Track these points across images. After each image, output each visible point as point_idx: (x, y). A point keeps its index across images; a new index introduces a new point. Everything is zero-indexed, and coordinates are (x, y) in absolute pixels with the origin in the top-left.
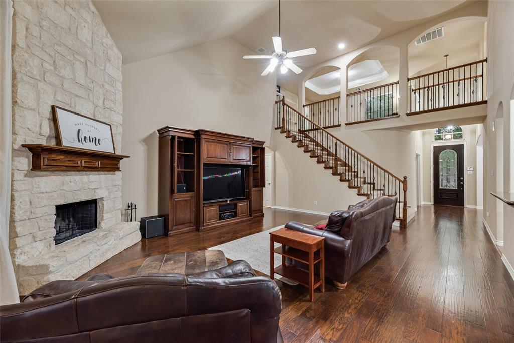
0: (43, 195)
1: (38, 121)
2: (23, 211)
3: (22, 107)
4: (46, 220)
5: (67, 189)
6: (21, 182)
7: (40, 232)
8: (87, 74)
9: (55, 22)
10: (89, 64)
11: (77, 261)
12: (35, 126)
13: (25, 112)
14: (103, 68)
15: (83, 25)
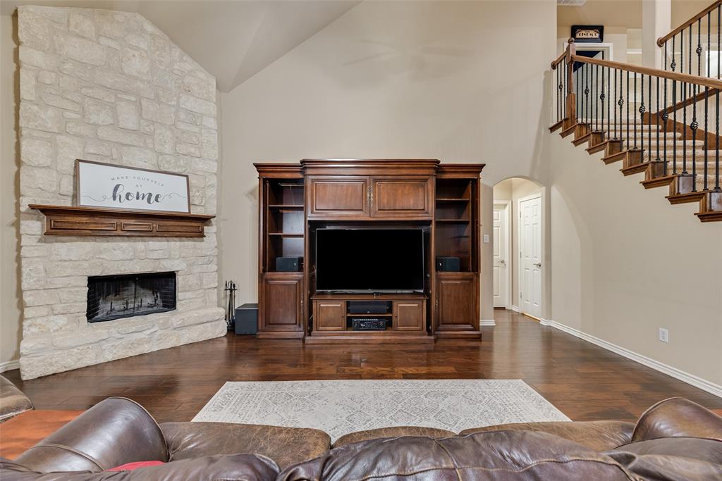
0: (67, 263)
1: (55, 180)
2: (35, 279)
3: (30, 166)
4: (70, 291)
5: (107, 258)
6: (33, 248)
7: (61, 305)
8: (141, 115)
9: (83, 61)
10: (144, 102)
11: (73, 348)
12: (51, 185)
13: (35, 171)
14: (173, 103)
15: (131, 55)
